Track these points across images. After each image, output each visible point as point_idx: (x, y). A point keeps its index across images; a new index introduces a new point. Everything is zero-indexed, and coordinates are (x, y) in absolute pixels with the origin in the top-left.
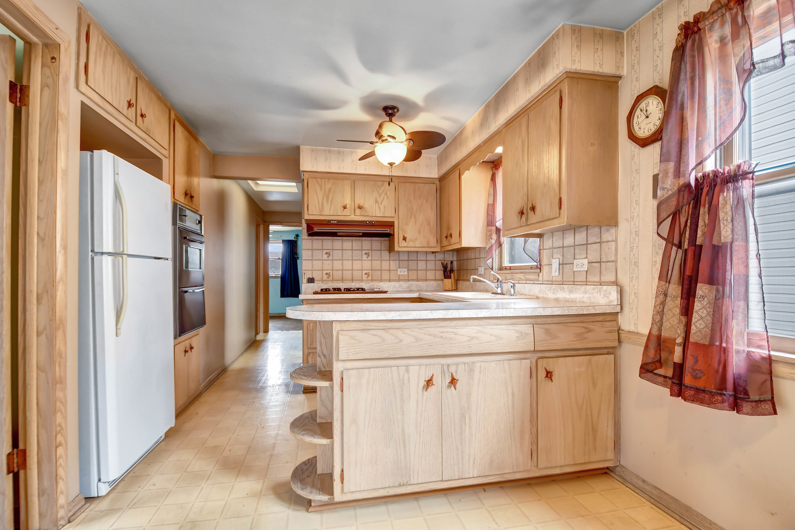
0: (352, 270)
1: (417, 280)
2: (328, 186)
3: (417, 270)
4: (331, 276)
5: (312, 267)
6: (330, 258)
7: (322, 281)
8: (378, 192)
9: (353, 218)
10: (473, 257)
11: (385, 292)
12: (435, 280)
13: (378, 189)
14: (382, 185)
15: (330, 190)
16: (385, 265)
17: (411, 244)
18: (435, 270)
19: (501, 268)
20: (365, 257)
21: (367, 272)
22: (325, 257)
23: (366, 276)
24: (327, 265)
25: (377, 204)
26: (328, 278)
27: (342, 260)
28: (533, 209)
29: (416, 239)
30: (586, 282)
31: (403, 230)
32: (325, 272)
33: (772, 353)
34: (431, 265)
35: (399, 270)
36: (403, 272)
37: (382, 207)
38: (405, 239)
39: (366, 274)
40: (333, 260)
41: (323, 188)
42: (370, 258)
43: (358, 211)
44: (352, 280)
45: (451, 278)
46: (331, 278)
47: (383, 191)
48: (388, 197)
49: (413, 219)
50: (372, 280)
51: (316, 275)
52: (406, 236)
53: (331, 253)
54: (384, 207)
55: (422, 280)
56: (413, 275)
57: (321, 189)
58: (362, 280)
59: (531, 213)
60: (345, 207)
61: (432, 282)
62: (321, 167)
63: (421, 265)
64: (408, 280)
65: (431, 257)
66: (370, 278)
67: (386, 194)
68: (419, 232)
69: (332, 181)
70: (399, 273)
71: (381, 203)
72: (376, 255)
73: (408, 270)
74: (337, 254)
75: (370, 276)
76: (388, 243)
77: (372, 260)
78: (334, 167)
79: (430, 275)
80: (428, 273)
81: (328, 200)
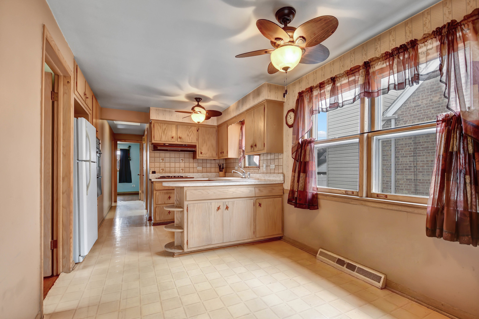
0: (175, 167)
1: (207, 172)
2: (164, 127)
3: (207, 168)
5: (155, 166)
6: (164, 161)
7: (160, 173)
8: (189, 131)
9: (176, 143)
10: (233, 162)
11: (193, 178)
12: (215, 172)
13: (189, 129)
14: (191, 128)
15: (165, 129)
16: (191, 165)
17: (204, 156)
18: (215, 168)
19: (245, 167)
20: (181, 161)
21: (182, 168)
22: (161, 161)
23: (182, 170)
24: (162, 165)
25: (188, 137)
26: (163, 171)
27: (170, 162)
28: (256, 145)
29: (207, 153)
30: (274, 173)
31: (201, 149)
32: (161, 168)
33: (317, 192)
34: (213, 165)
35: (198, 167)
36: (200, 168)
37: (191, 138)
38: (201, 153)
39: (182, 169)
40: (165, 162)
41: (162, 128)
42: (184, 162)
43: (179, 139)
44: (175, 172)
45: (222, 171)
46: (164, 171)
47: (191, 131)
48: (193, 134)
49: (205, 144)
50: (185, 172)
51: (156, 170)
52: (202, 152)
53: (164, 159)
54: (192, 138)
55: (209, 172)
56: (205, 170)
57: (161, 128)
58: (180, 172)
59: (255, 147)
60: (173, 138)
61: (213, 173)
62: (161, 118)
63: (208, 165)
64: (202, 172)
65: (213, 162)
66: (184, 171)
67: (193, 132)
68: (208, 150)
69: (166, 125)
70: (198, 169)
71: (190, 136)
72: (187, 160)
73: (202, 168)
74: (167, 160)
75: (184, 170)
76: (193, 154)
77: (185, 163)
78: (168, 118)
79: (213, 170)
80: (212, 169)
81: (164, 134)
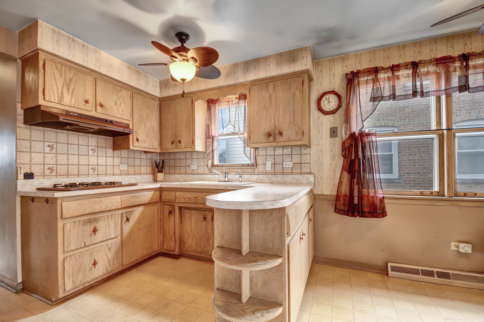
0: (79, 165)
1: (135, 174)
2: (69, 75)
3: (134, 166)
4: (55, 171)
5: (31, 161)
6: (54, 151)
7: (44, 176)
8: (117, 96)
9: (93, 114)
10: (182, 157)
12: (147, 174)
13: (117, 93)
14: (121, 91)
15: (71, 80)
16: (110, 161)
17: (142, 145)
18: (147, 166)
20: (91, 153)
21: (94, 167)
22: (47, 150)
23: (92, 171)
24: (50, 159)
25: (116, 106)
26: (51, 172)
27: (68, 154)
28: (281, 134)
29: (145, 141)
31: (136, 133)
32: (47, 167)
34: (144, 163)
35: (121, 165)
36: (124, 167)
37: (120, 109)
38: (137, 140)
39: (92, 168)
40: (57, 154)
41: (63, 76)
42: (96, 154)
43: (99, 108)
44: (78, 175)
45: (162, 173)
46: (54, 173)
47: (122, 96)
48: (125, 102)
49: (143, 125)
50: (98, 175)
51: (35, 170)
52: (139, 138)
53: (55, 146)
54: (122, 110)
55: (138, 174)
56: (131, 170)
57: (61, 76)
58: (88, 175)
60: (87, 102)
61: (145, 176)
62: (63, 52)
63: (137, 162)
64: (128, 174)
65: (144, 156)
66: (96, 173)
67: (123, 99)
68: (147, 136)
69: (73, 71)
70: (121, 168)
71: (120, 106)
72: (102, 152)
73: (128, 166)
74: (62, 148)
75: (96, 171)
77: (97, 156)
78: (78, 57)
79: (143, 170)
80: (142, 168)
81: (68, 90)
